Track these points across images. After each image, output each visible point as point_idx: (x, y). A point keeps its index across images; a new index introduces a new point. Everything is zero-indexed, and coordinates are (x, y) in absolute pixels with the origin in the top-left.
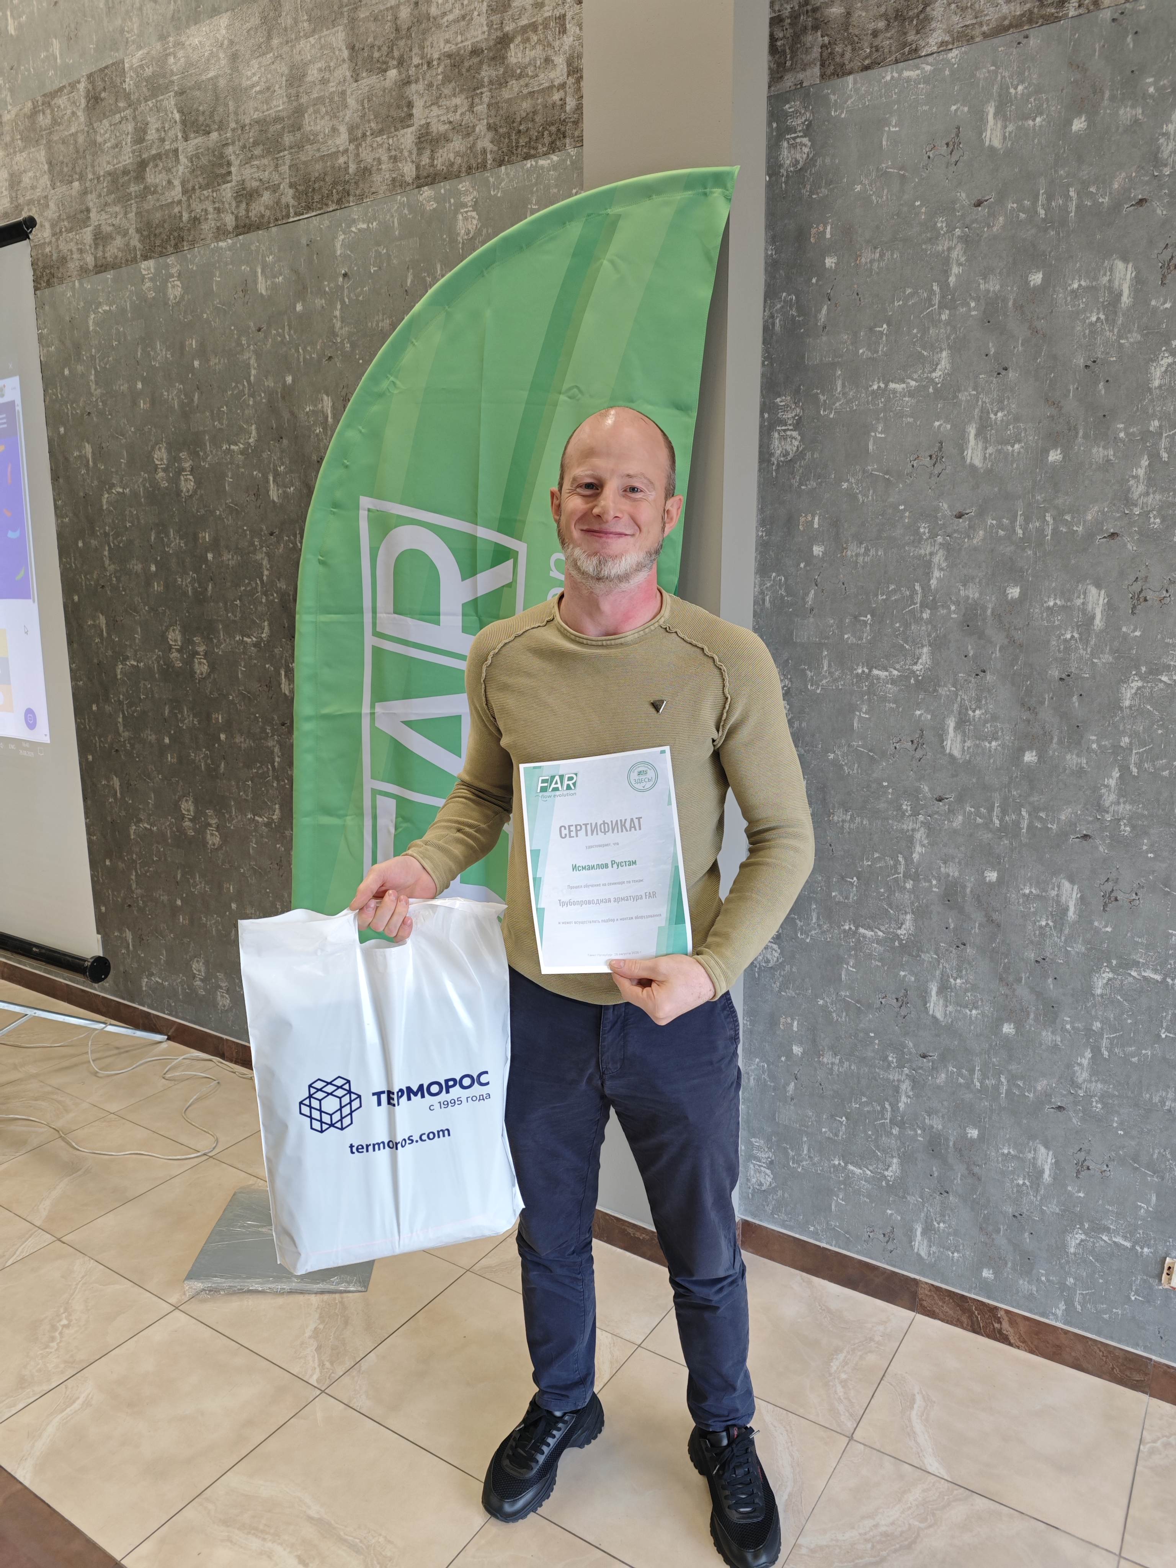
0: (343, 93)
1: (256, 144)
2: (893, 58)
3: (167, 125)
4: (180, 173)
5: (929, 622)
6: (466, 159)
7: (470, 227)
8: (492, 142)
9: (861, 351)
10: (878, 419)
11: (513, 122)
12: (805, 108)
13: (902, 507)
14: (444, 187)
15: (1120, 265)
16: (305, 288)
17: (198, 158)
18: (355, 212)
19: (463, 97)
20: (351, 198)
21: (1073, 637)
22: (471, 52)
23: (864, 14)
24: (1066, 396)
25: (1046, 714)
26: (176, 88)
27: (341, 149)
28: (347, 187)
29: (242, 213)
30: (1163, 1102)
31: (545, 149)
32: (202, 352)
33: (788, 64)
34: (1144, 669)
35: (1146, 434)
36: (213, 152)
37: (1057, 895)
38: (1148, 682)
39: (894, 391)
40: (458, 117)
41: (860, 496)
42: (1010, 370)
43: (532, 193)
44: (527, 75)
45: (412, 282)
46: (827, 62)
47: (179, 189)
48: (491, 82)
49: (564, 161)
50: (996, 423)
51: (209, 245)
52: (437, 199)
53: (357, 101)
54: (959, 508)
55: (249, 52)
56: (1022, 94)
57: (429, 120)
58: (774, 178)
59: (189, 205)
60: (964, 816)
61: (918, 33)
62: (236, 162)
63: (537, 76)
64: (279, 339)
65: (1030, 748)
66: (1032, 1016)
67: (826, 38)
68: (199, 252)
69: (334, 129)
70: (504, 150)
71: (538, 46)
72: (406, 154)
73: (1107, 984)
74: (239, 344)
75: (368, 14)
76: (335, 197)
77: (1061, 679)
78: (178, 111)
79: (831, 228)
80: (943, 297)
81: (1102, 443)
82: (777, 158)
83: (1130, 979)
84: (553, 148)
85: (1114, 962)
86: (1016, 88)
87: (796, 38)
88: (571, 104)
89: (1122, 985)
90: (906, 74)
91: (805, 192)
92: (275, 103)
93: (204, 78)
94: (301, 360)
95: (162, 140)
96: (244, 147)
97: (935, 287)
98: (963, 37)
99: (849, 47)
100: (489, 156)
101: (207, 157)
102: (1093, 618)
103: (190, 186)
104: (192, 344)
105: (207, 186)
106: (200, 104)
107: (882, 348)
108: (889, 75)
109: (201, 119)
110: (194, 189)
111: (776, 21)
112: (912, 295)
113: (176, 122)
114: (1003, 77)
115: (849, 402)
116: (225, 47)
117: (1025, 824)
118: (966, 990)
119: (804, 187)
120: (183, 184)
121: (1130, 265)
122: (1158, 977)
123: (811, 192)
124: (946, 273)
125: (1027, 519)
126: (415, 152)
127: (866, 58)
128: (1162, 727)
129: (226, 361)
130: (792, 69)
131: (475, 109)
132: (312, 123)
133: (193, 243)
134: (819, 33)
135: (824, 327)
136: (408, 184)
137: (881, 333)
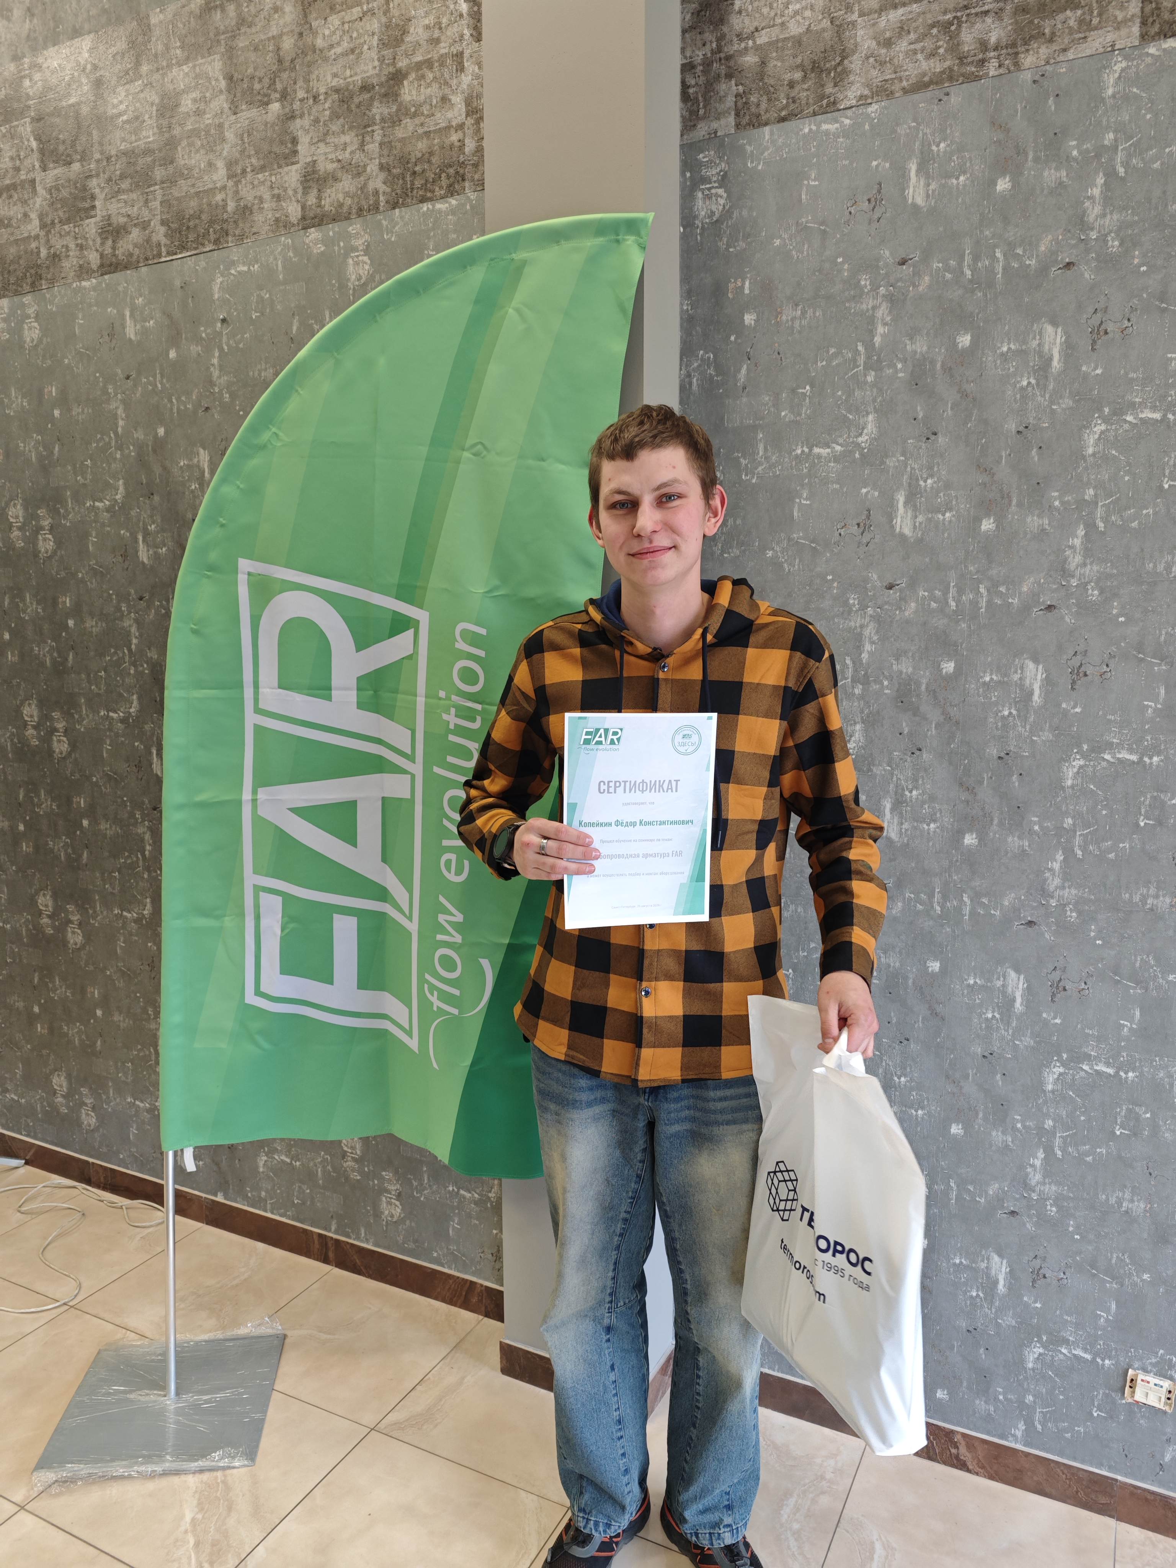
0: (220, 126)
1: (123, 177)
2: (811, 110)
3: (22, 154)
4: (37, 205)
5: (862, 697)
6: (356, 200)
7: (361, 272)
8: (384, 183)
9: (783, 414)
10: (802, 485)
11: (408, 163)
12: (720, 158)
13: (830, 577)
14: (332, 230)
15: (1049, 329)
16: (179, 333)
17: (58, 190)
18: (235, 253)
19: (353, 134)
20: (230, 239)
21: (1010, 713)
22: (362, 87)
23: (779, 64)
24: (999, 462)
25: (986, 794)
26: (33, 114)
27: (218, 185)
28: (225, 226)
29: (108, 250)
30: (1119, 1203)
31: (442, 192)
32: (63, 401)
33: (701, 112)
34: (1085, 747)
35: (1081, 503)
36: (75, 184)
37: (1003, 986)
38: (1091, 760)
39: (819, 456)
40: (347, 155)
41: (786, 565)
42: (940, 435)
43: (429, 238)
44: (423, 114)
45: (298, 329)
46: (742, 113)
47: (36, 222)
48: (383, 120)
49: (464, 205)
50: (925, 491)
51: (71, 283)
52: (325, 241)
53: (236, 135)
54: (889, 579)
55: (115, 78)
56: (945, 152)
57: (315, 158)
58: (688, 229)
59: (48, 241)
60: (904, 902)
61: (835, 85)
62: (101, 196)
63: (433, 115)
64: (150, 388)
65: (970, 831)
66: (981, 1115)
67: (741, 88)
68: (59, 292)
69: (210, 164)
70: (399, 191)
71: (434, 84)
72: (290, 192)
73: (1058, 1079)
74: (105, 391)
75: (247, 43)
76: (212, 237)
77: (1000, 758)
78: (35, 139)
79: (750, 283)
80: (869, 357)
81: (1037, 512)
82: (691, 209)
83: (1082, 1074)
84: (451, 192)
85: (1065, 1056)
86: (938, 146)
87: (709, 87)
88: (470, 145)
89: (1073, 1080)
90: (825, 127)
91: (722, 245)
92: (144, 133)
93: (64, 104)
94: (175, 410)
95: (17, 169)
96: (110, 180)
97: (860, 348)
98: (882, 92)
99: (765, 97)
100: (382, 198)
101: (68, 190)
102: (1031, 693)
103: (48, 220)
104: (51, 392)
105: (68, 221)
106: (60, 131)
107: (805, 411)
108: (807, 127)
109: (61, 148)
110: (53, 223)
111: (687, 68)
112: (835, 355)
113: (32, 150)
114: (925, 134)
115: (772, 466)
116: (87, 71)
117: (967, 910)
118: (912, 1089)
119: (721, 240)
120: (41, 217)
121: (1059, 330)
122: (1111, 1071)
123: (729, 246)
124: (871, 333)
125: (961, 591)
126: (300, 191)
127: (782, 109)
128: (1105, 807)
129: (90, 411)
130: (704, 118)
131: (366, 148)
132: (186, 157)
133: (52, 282)
134: (733, 82)
135: (744, 388)
136: (294, 225)
137: (804, 394)
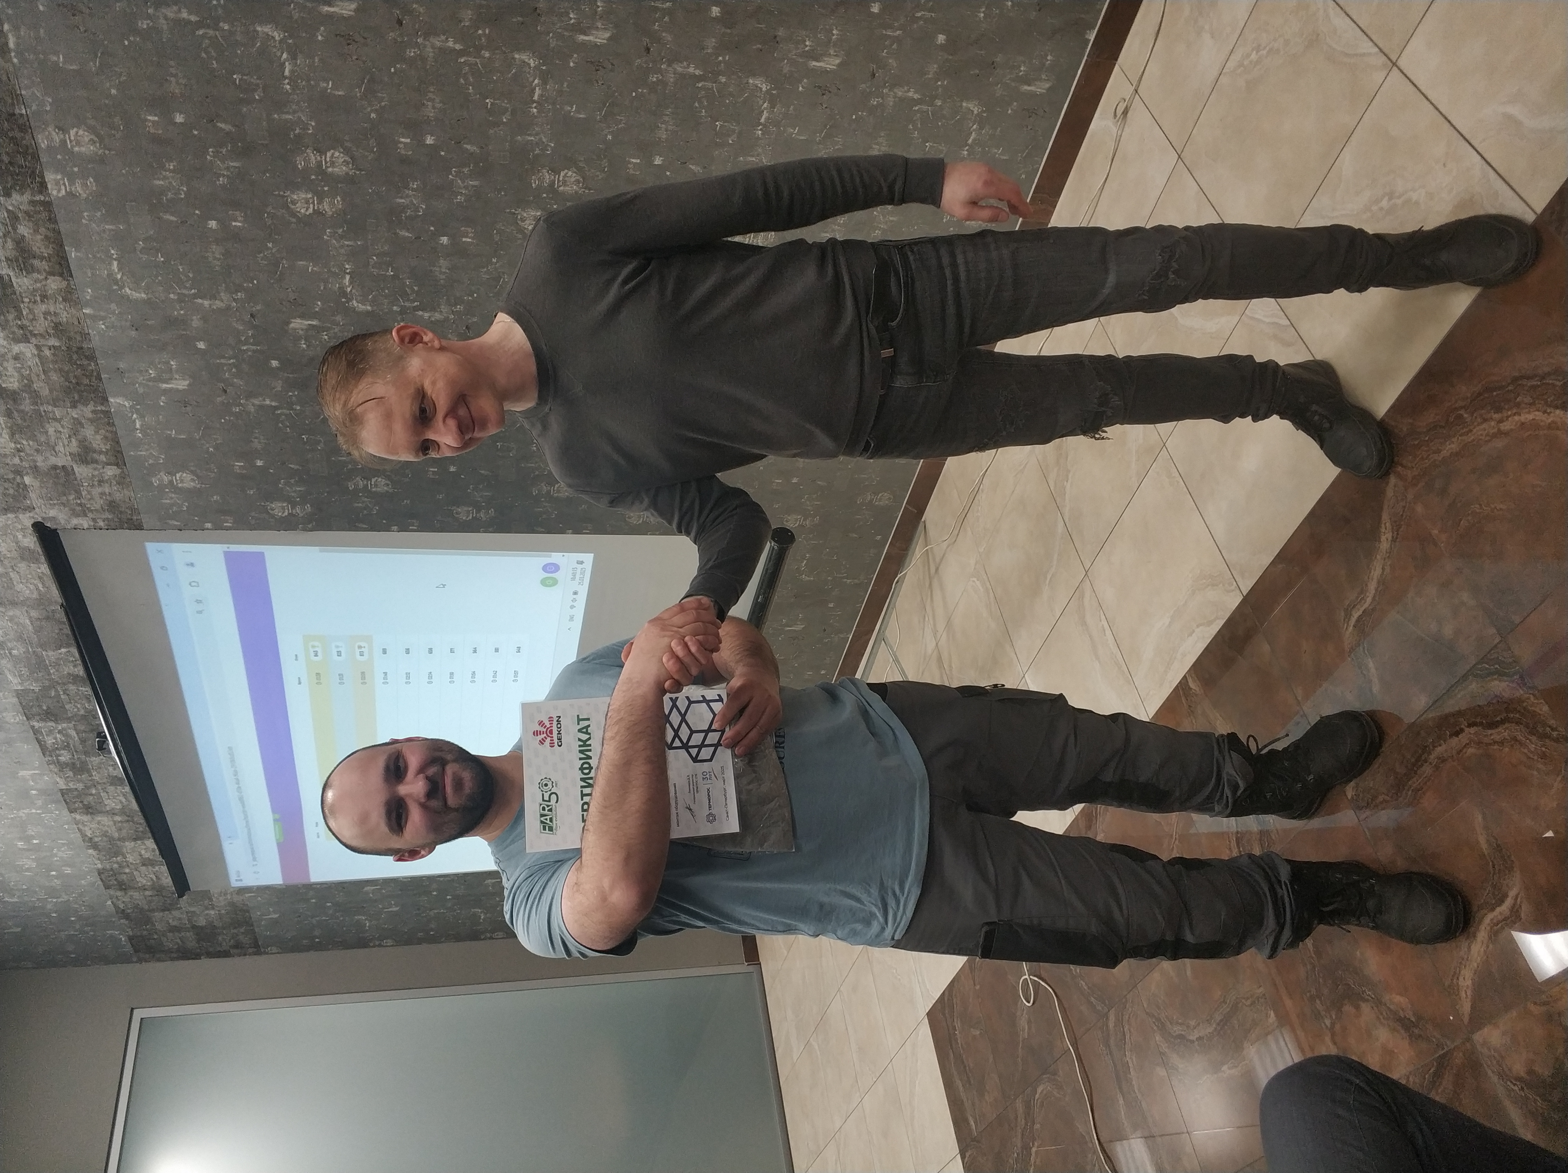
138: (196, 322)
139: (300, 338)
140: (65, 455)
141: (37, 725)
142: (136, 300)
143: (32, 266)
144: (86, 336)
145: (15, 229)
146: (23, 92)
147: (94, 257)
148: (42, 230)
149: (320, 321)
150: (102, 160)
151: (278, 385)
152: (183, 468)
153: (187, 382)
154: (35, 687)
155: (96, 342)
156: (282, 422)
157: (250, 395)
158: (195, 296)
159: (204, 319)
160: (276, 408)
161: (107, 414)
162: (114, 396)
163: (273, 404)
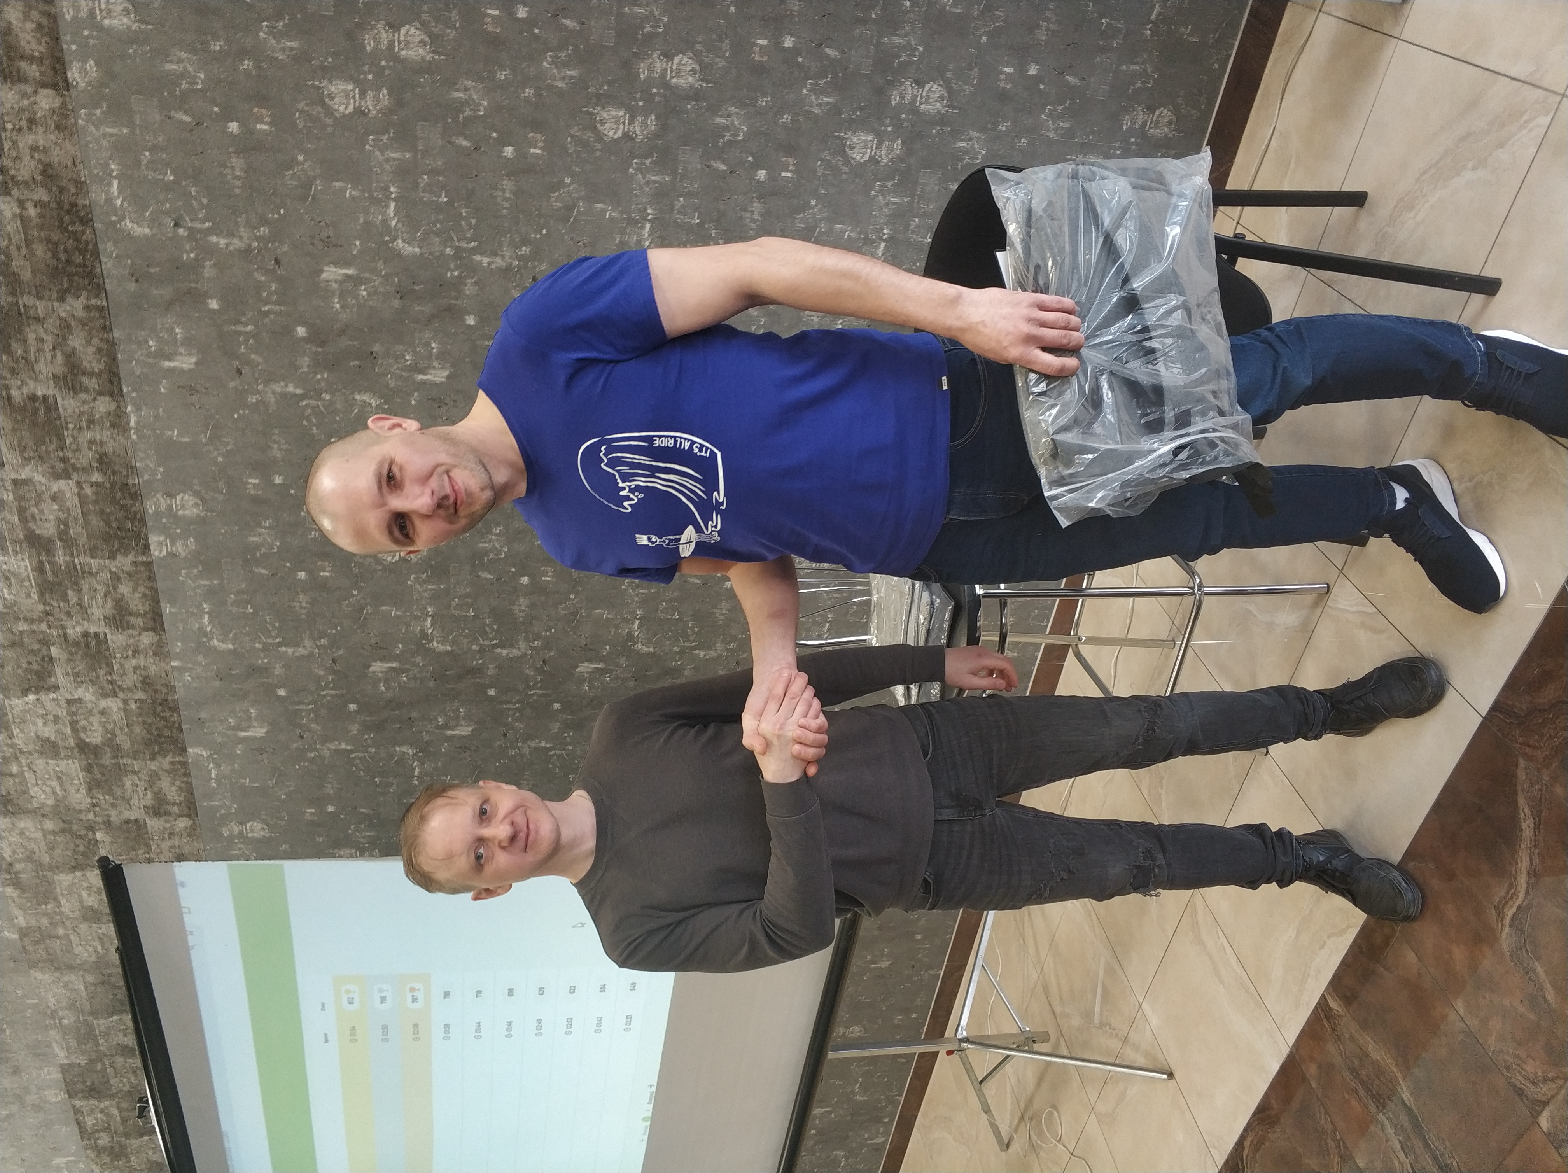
138: (278, 670)
139: (380, 680)
140: (139, 808)
141: (78, 1103)
142: (223, 651)
143: (128, 623)
144: (171, 688)
145: (115, 588)
146: (138, 464)
147: (187, 611)
148: (142, 589)
149: (400, 662)
150: (203, 521)
151: (355, 729)
152: (253, 817)
153: (264, 730)
154: (82, 1060)
155: (180, 693)
156: (356, 766)
157: (325, 740)
158: (280, 644)
159: (286, 666)
160: (352, 751)
161: (184, 764)
162: (192, 747)
163: (349, 748)
